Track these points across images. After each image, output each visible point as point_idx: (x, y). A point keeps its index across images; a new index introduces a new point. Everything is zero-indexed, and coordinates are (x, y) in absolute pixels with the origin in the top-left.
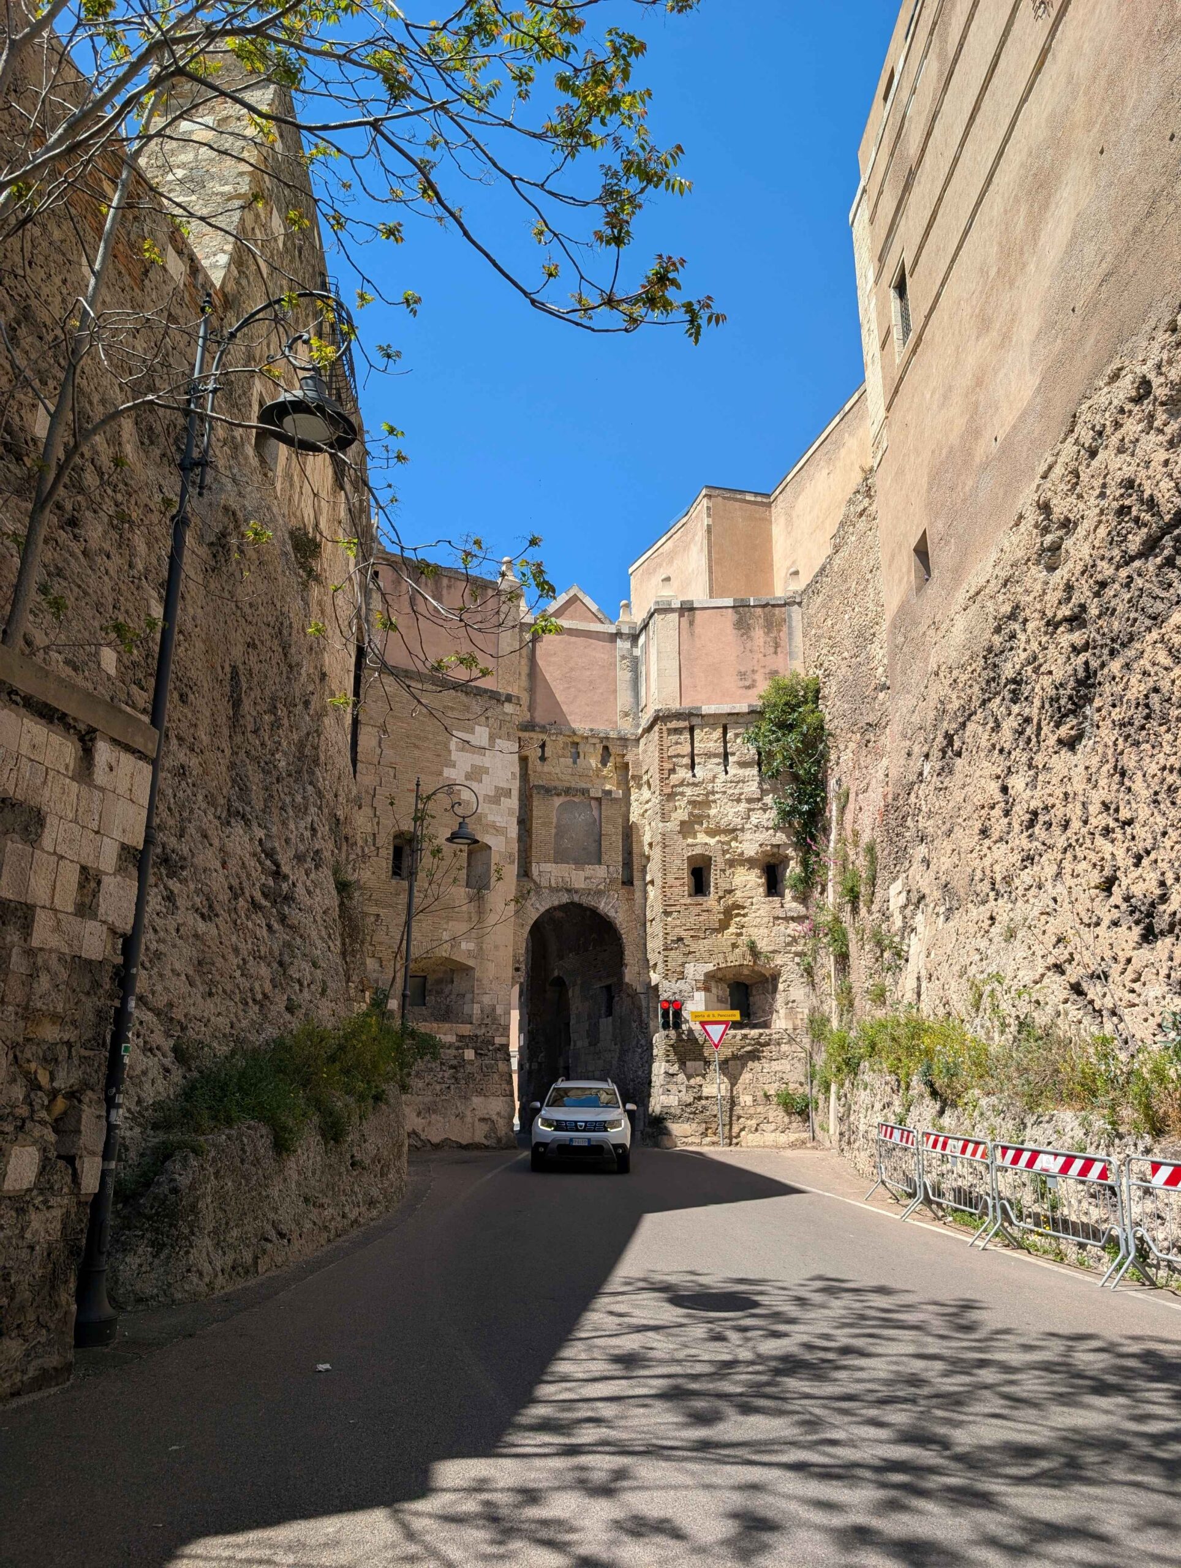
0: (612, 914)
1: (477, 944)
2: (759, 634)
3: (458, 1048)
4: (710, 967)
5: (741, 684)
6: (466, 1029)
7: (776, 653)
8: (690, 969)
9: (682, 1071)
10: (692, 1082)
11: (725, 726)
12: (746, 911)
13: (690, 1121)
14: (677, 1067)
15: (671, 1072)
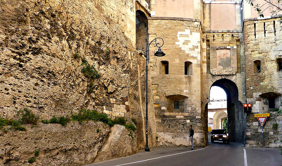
1: (189, 90)
3: (184, 119)
4: (260, 94)
6: (187, 114)
8: (254, 94)
9: (252, 125)
10: (255, 128)
11: (264, 23)
12: (271, 76)
13: (254, 140)
14: (250, 124)
15: (248, 125)
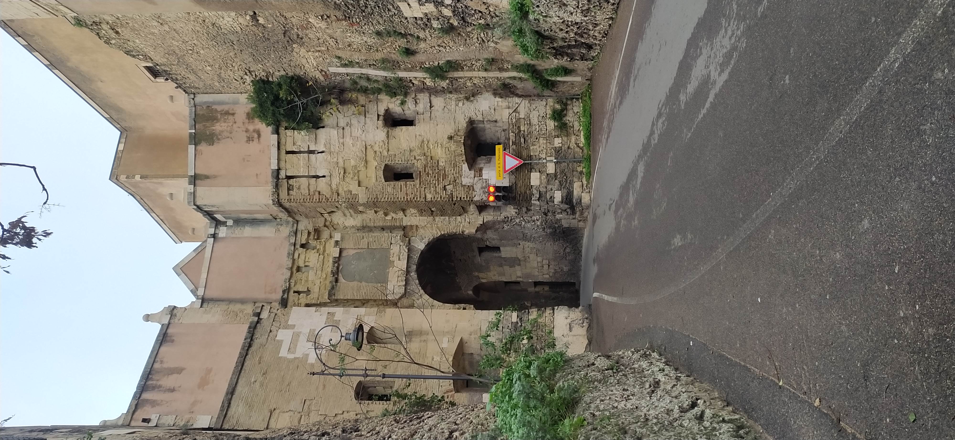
0: (426, 241)
1: (444, 336)
2: (218, 127)
4: (465, 166)
5: (256, 140)
7: (233, 114)
8: (466, 181)
9: (538, 188)
10: (544, 181)
11: (288, 153)
12: (425, 139)
13: (571, 183)
14: (535, 191)
15: (538, 196)
